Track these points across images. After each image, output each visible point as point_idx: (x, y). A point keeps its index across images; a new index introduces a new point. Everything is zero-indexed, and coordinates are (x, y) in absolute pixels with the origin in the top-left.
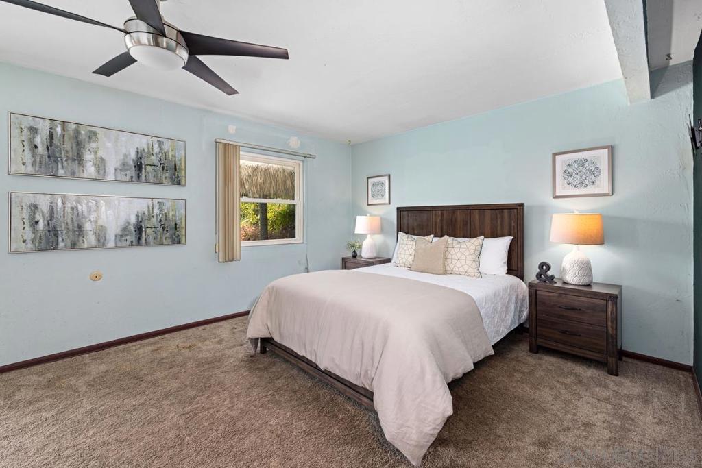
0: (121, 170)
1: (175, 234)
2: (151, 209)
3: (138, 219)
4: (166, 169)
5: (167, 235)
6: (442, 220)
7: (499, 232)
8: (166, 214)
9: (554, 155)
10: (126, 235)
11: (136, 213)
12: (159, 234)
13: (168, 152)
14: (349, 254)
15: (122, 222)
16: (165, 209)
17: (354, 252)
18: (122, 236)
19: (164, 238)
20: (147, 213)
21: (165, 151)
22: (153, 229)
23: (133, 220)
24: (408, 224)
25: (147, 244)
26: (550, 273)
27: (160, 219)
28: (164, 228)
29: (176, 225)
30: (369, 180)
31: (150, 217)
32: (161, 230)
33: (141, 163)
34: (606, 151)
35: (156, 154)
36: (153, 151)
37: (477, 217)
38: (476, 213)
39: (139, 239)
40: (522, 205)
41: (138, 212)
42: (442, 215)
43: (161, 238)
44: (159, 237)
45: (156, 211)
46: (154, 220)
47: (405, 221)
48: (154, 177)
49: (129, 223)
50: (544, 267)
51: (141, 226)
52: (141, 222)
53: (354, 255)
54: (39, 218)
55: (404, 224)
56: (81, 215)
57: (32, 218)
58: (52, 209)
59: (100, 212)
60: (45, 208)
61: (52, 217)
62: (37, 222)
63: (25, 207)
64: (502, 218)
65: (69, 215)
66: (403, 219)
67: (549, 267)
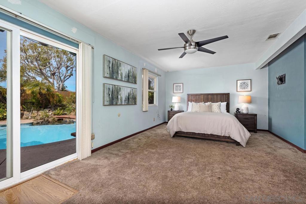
0: (125, 77)
4: (133, 77)
6: (204, 98)
7: (222, 101)
8: (133, 93)
9: (237, 81)
10: (126, 100)
11: (128, 93)
13: (134, 72)
14: (170, 110)
17: (172, 109)
20: (130, 93)
22: (131, 99)
23: (127, 95)
24: (191, 99)
25: (130, 104)
26: (239, 111)
27: (132, 95)
29: (135, 97)
30: (174, 85)
33: (129, 75)
34: (250, 80)
36: (131, 71)
37: (216, 97)
39: (128, 102)
40: (229, 93)
42: (204, 97)
44: (132, 102)
47: (190, 98)
48: (131, 80)
50: (238, 109)
52: (129, 96)
53: (172, 110)
54: (110, 93)
55: (190, 99)
56: (118, 93)
57: (109, 93)
58: (112, 90)
59: (121, 92)
60: (111, 90)
61: (112, 93)
62: (110, 95)
63: (108, 89)
64: (223, 97)
65: (116, 93)
66: (189, 97)
67: (239, 109)
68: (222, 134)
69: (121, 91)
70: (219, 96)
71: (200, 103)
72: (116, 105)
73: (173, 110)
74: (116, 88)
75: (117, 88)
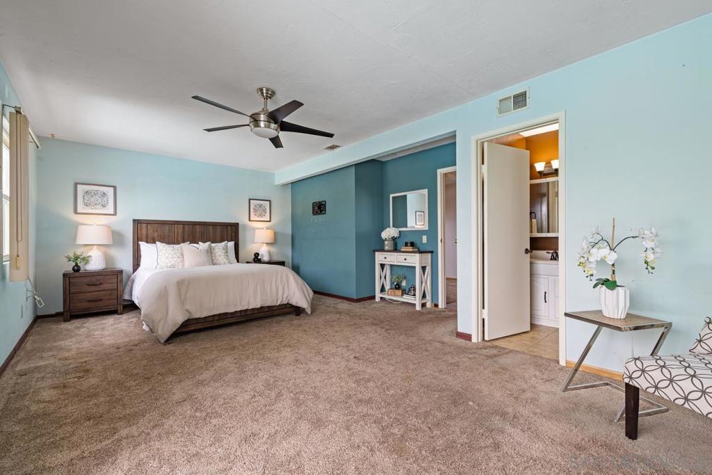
17: (77, 265)
24: (147, 235)
26: (259, 257)
34: (269, 202)
38: (211, 227)
40: (237, 224)
42: (184, 228)
47: (144, 231)
50: (256, 255)
53: (77, 269)
55: (141, 234)
64: (227, 232)
66: (141, 230)
67: (258, 254)
68: (249, 306)
70: (219, 227)
71: (182, 244)
73: (82, 269)
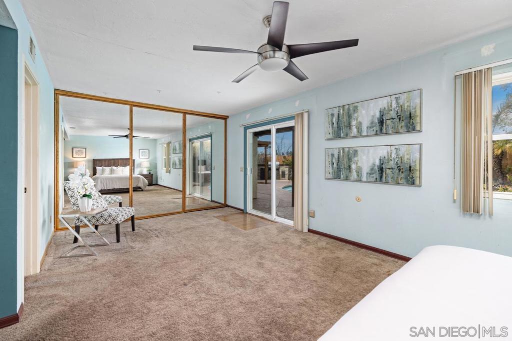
0: (370, 128)
1: (409, 175)
2: (390, 153)
3: (381, 162)
4: (401, 119)
5: (402, 176)
8: (401, 157)
10: (373, 174)
11: (379, 158)
12: (396, 174)
13: (404, 104)
15: (370, 164)
16: (401, 153)
18: (370, 174)
19: (400, 178)
20: (386, 157)
21: (402, 104)
22: (391, 170)
23: (377, 163)
25: (387, 182)
27: (397, 162)
28: (399, 170)
29: (410, 167)
31: (389, 160)
32: (397, 171)
33: (383, 119)
35: (394, 109)
36: (391, 107)
39: (381, 177)
41: (380, 157)
43: (397, 178)
44: (396, 177)
45: (393, 156)
46: (392, 162)
48: (392, 128)
49: (374, 165)
51: (383, 168)
52: (382, 164)
54: (334, 161)
56: (350, 160)
57: (332, 161)
58: (339, 156)
59: (359, 156)
60: (336, 156)
61: (339, 161)
62: (333, 164)
63: (330, 156)
65: (346, 160)
69: (357, 156)
72: (347, 178)
74: (346, 153)
75: (349, 151)
